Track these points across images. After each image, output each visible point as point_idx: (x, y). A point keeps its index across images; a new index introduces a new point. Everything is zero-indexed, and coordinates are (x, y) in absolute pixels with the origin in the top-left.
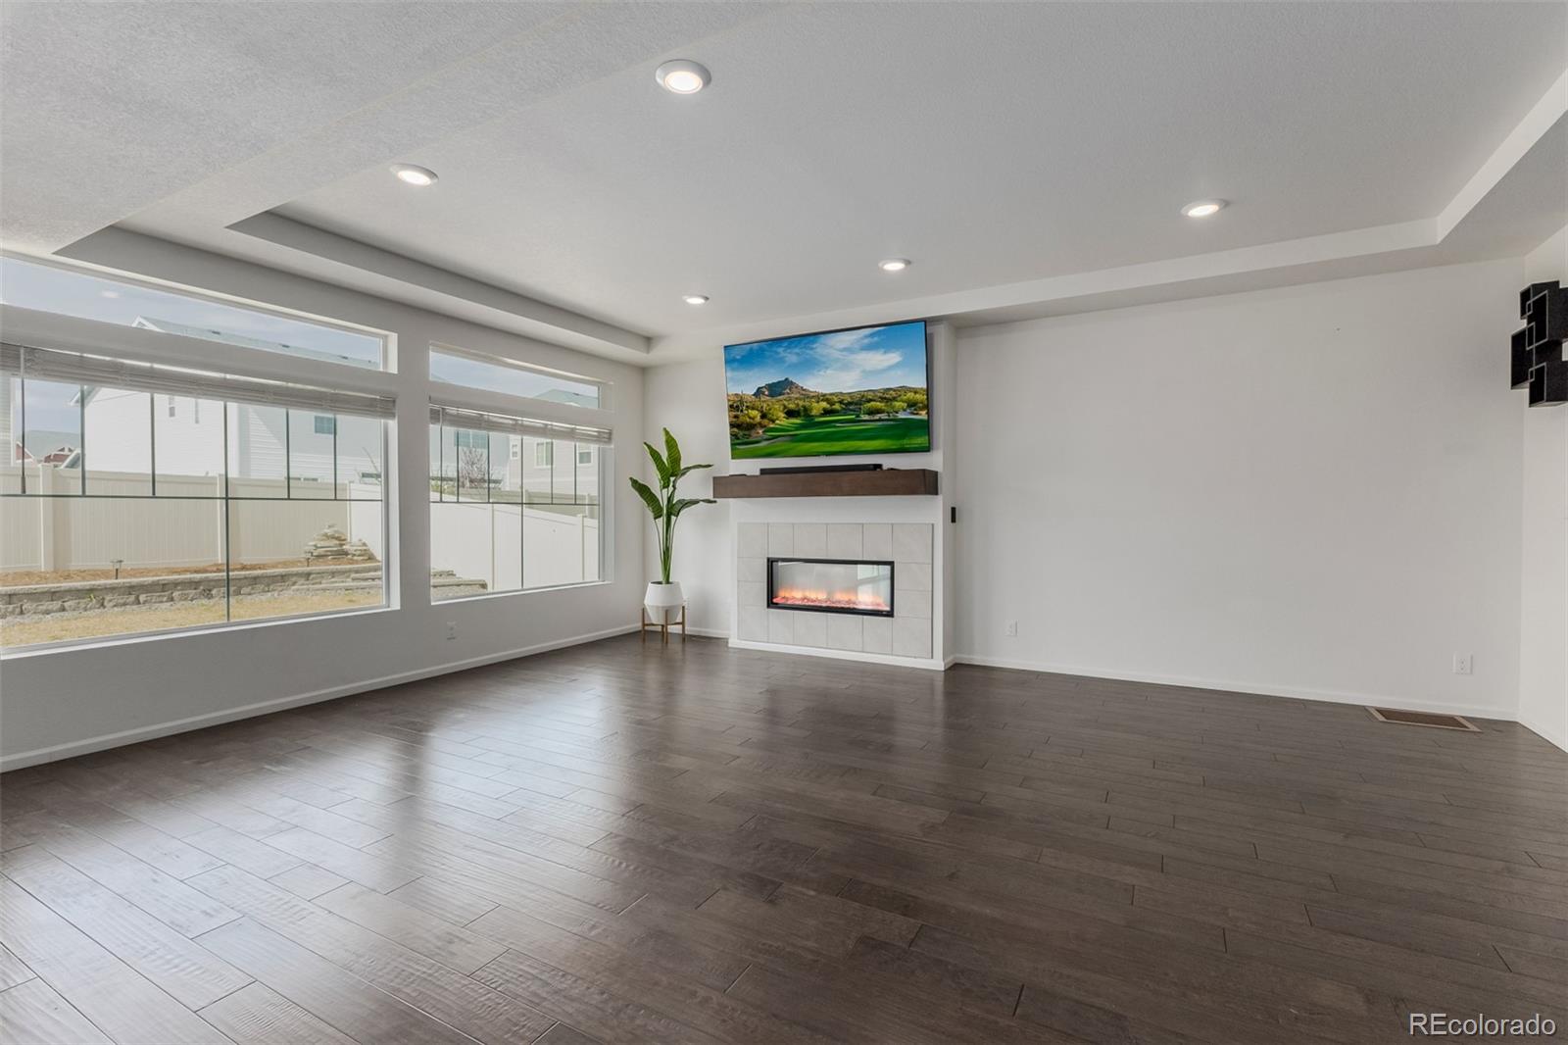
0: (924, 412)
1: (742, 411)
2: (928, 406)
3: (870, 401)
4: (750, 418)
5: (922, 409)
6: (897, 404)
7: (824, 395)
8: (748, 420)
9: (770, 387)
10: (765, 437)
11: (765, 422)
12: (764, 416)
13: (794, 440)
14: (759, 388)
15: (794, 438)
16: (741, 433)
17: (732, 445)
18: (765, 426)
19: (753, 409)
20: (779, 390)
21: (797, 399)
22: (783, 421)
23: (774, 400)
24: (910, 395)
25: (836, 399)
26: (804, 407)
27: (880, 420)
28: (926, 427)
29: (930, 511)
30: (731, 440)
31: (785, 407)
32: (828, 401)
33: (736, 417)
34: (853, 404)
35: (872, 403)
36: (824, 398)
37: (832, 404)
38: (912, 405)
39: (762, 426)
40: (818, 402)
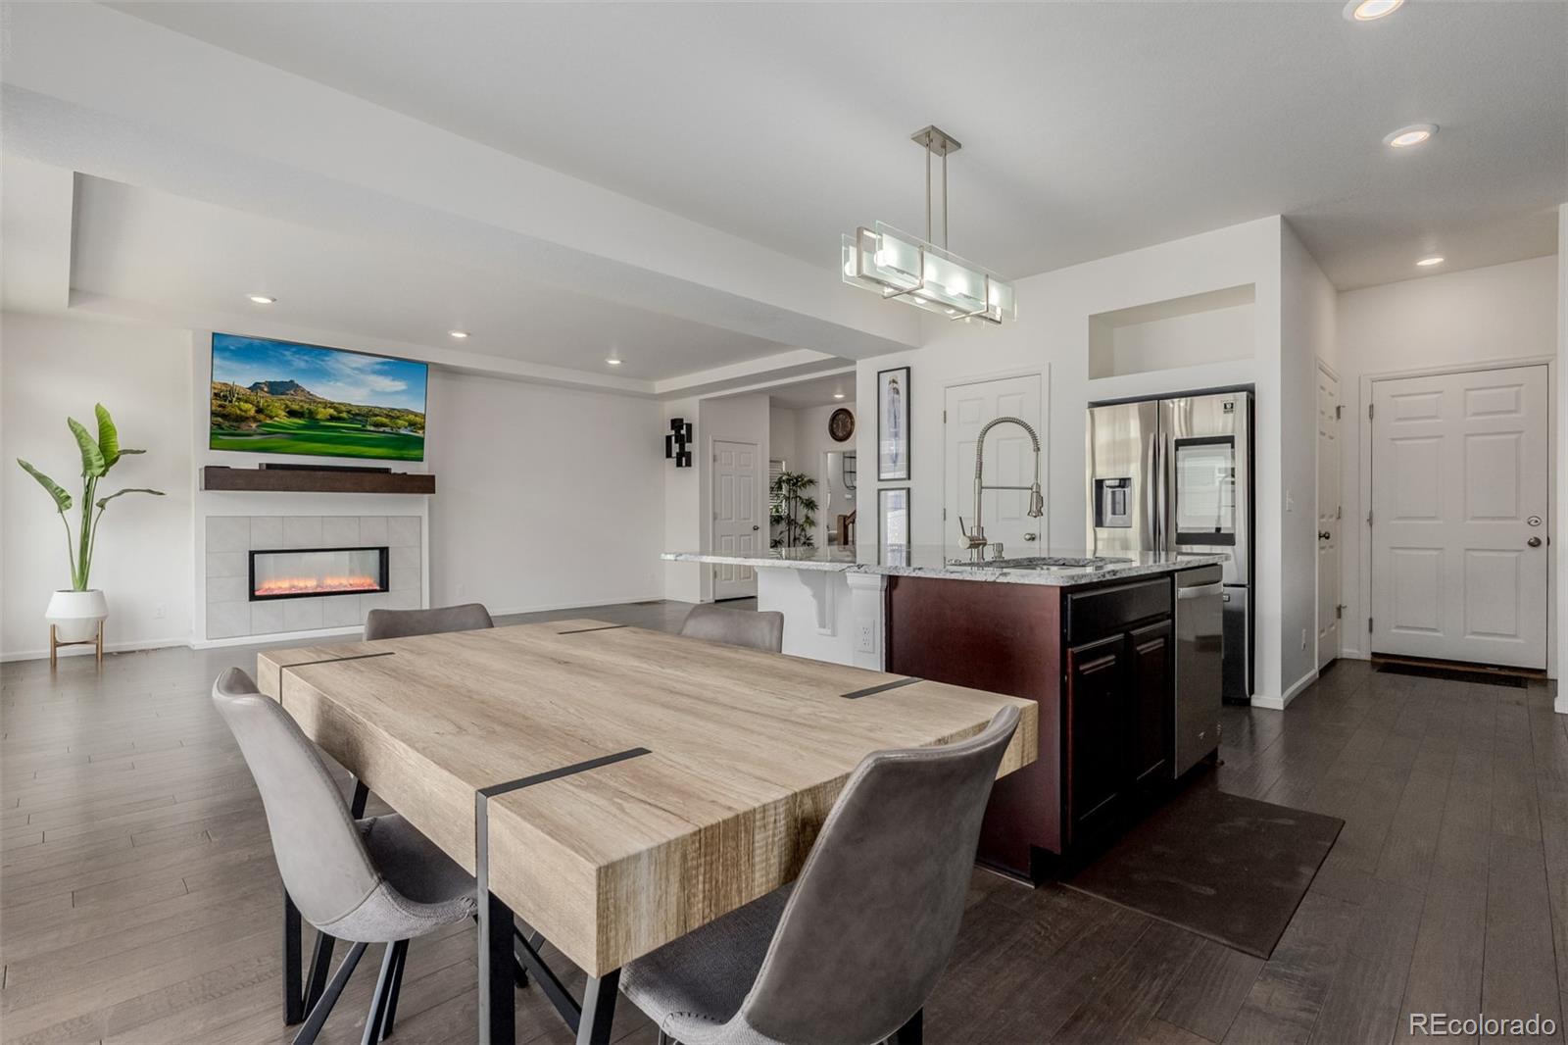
0: (421, 432)
1: (231, 402)
2: (423, 428)
3: (376, 415)
4: (241, 410)
5: (420, 429)
6: (400, 422)
7: (333, 403)
8: (238, 412)
9: (270, 385)
10: (259, 431)
11: (261, 417)
12: (259, 411)
13: (293, 440)
14: (256, 384)
15: (295, 437)
16: (227, 424)
17: (211, 434)
18: (260, 421)
19: (246, 402)
20: (281, 389)
21: (301, 401)
22: (283, 419)
23: (274, 398)
24: (411, 417)
25: (344, 409)
26: (310, 410)
27: (384, 432)
28: (420, 442)
29: (416, 506)
30: (211, 428)
31: (287, 406)
32: (335, 409)
33: (220, 406)
34: (361, 416)
35: (378, 418)
36: (332, 405)
37: (340, 412)
38: (412, 424)
39: (255, 419)
40: (325, 408)
